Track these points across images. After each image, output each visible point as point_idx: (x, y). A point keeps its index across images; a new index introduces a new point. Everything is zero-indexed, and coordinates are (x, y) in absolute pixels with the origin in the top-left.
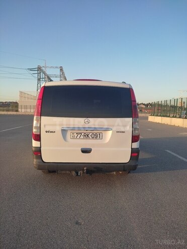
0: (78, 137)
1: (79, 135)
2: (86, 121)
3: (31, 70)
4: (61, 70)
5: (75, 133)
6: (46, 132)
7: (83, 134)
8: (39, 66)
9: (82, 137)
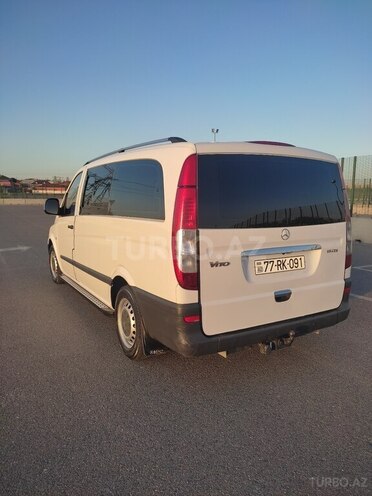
0: (268, 271)
1: (270, 265)
2: (284, 233)
5: (262, 262)
6: (212, 265)
7: (275, 263)
9: (275, 269)
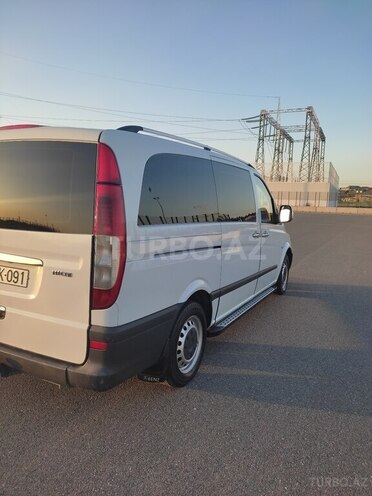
3: (249, 120)
4: (310, 113)
8: (263, 111)
